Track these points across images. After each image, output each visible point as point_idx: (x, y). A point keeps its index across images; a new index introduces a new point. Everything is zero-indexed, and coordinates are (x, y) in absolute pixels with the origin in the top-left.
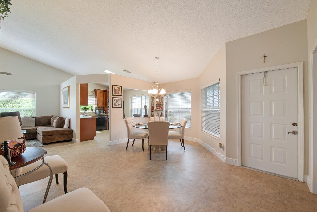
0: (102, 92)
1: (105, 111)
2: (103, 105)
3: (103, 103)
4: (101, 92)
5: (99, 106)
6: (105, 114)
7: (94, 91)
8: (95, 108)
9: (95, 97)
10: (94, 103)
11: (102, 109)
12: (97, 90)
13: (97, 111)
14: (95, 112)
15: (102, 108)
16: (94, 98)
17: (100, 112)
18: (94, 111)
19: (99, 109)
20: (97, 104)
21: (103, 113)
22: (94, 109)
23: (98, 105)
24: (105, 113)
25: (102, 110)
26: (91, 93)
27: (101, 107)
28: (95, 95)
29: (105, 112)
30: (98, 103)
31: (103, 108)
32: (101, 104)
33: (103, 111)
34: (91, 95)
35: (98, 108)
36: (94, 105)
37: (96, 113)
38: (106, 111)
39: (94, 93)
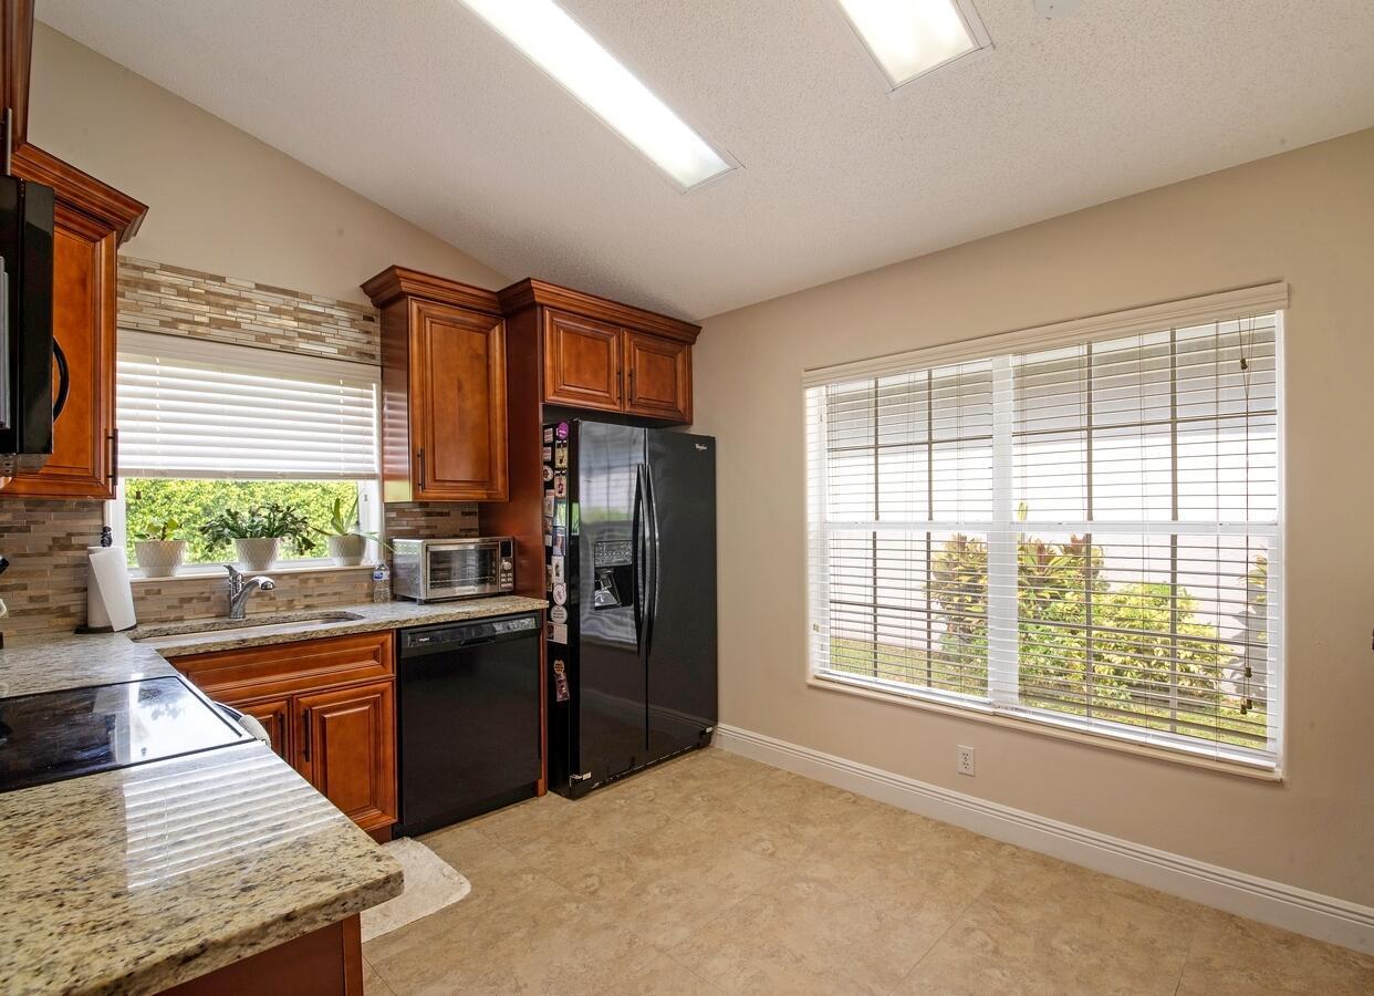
0: (474, 319)
1: (506, 553)
2: (485, 481)
3: (485, 462)
4: (457, 315)
5: (432, 493)
6: (514, 592)
7: (366, 302)
8: (388, 521)
9: (386, 383)
10: (375, 457)
11: (467, 533)
12: (405, 286)
13: (411, 550)
14: (391, 565)
15: (474, 522)
16: (374, 392)
17: (440, 568)
18: (372, 556)
19: (432, 534)
20: (403, 464)
21: (486, 573)
22: (372, 523)
23: (418, 484)
24: (506, 582)
25: (472, 544)
26: (323, 330)
27: (456, 504)
28: (377, 350)
29: (507, 565)
30: (418, 457)
31: (485, 518)
32: (457, 468)
33: (486, 557)
34: (332, 351)
35: (422, 521)
36: (373, 485)
37: (393, 575)
38: (522, 549)
39: (375, 326)
